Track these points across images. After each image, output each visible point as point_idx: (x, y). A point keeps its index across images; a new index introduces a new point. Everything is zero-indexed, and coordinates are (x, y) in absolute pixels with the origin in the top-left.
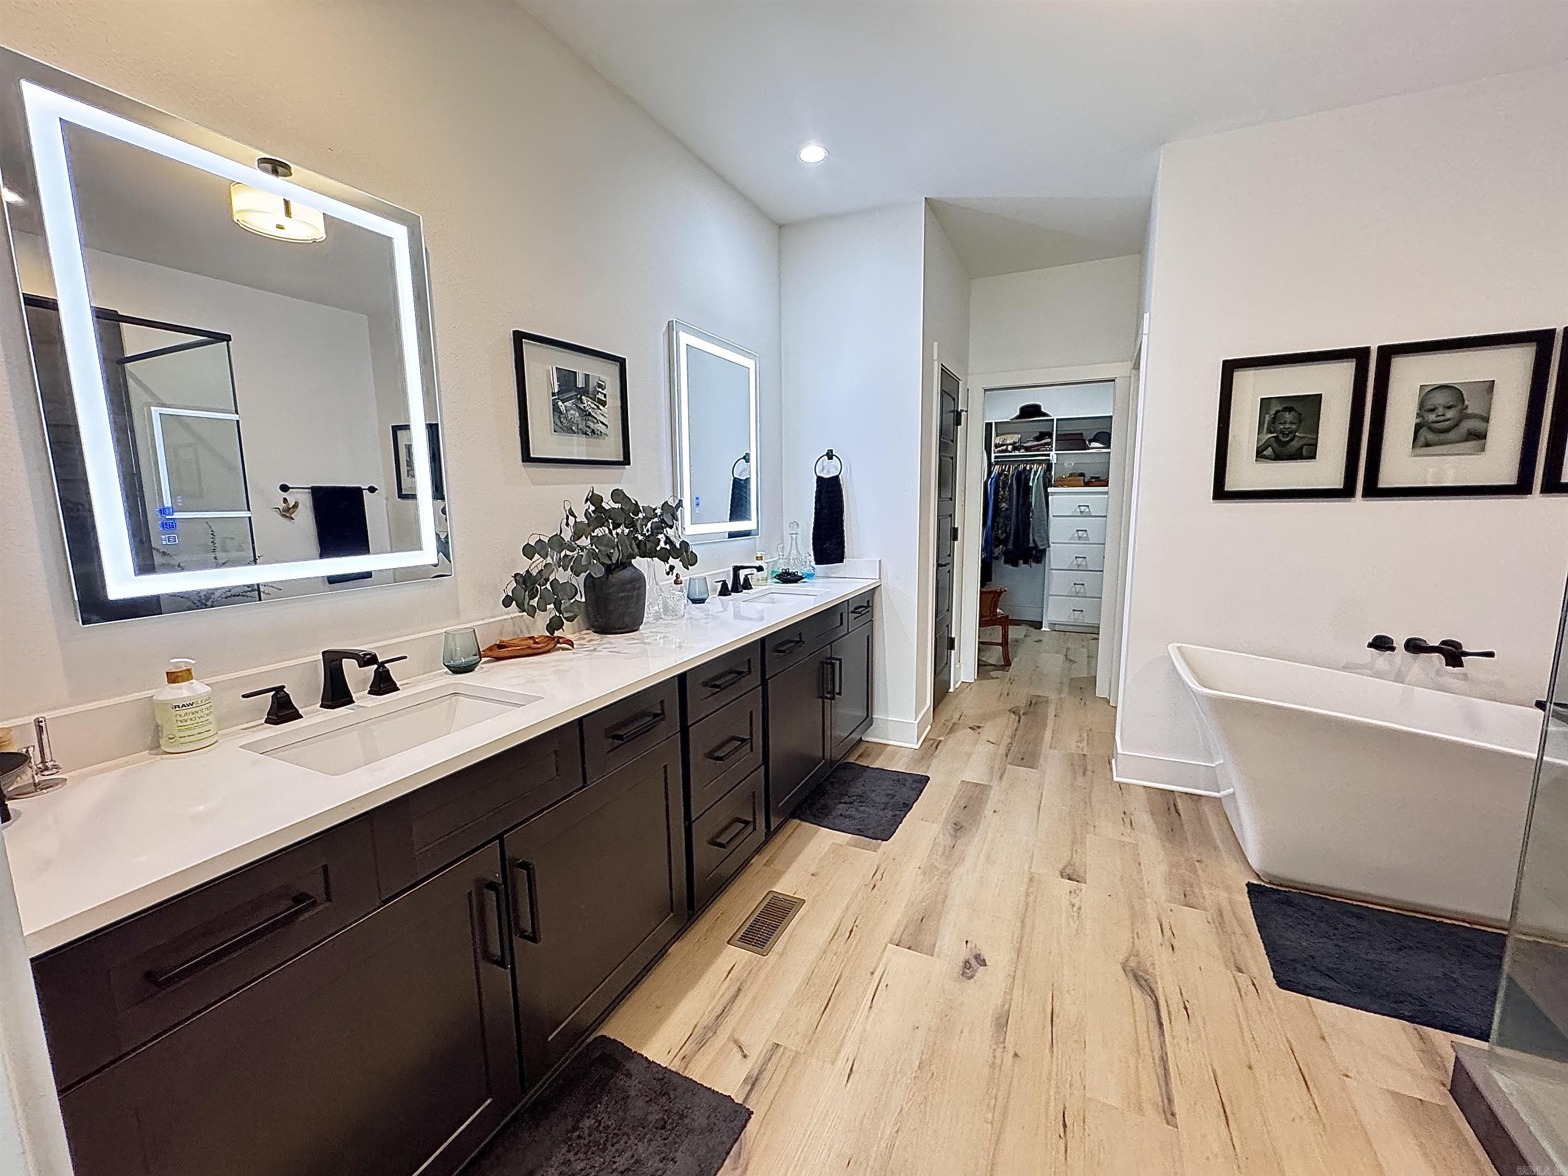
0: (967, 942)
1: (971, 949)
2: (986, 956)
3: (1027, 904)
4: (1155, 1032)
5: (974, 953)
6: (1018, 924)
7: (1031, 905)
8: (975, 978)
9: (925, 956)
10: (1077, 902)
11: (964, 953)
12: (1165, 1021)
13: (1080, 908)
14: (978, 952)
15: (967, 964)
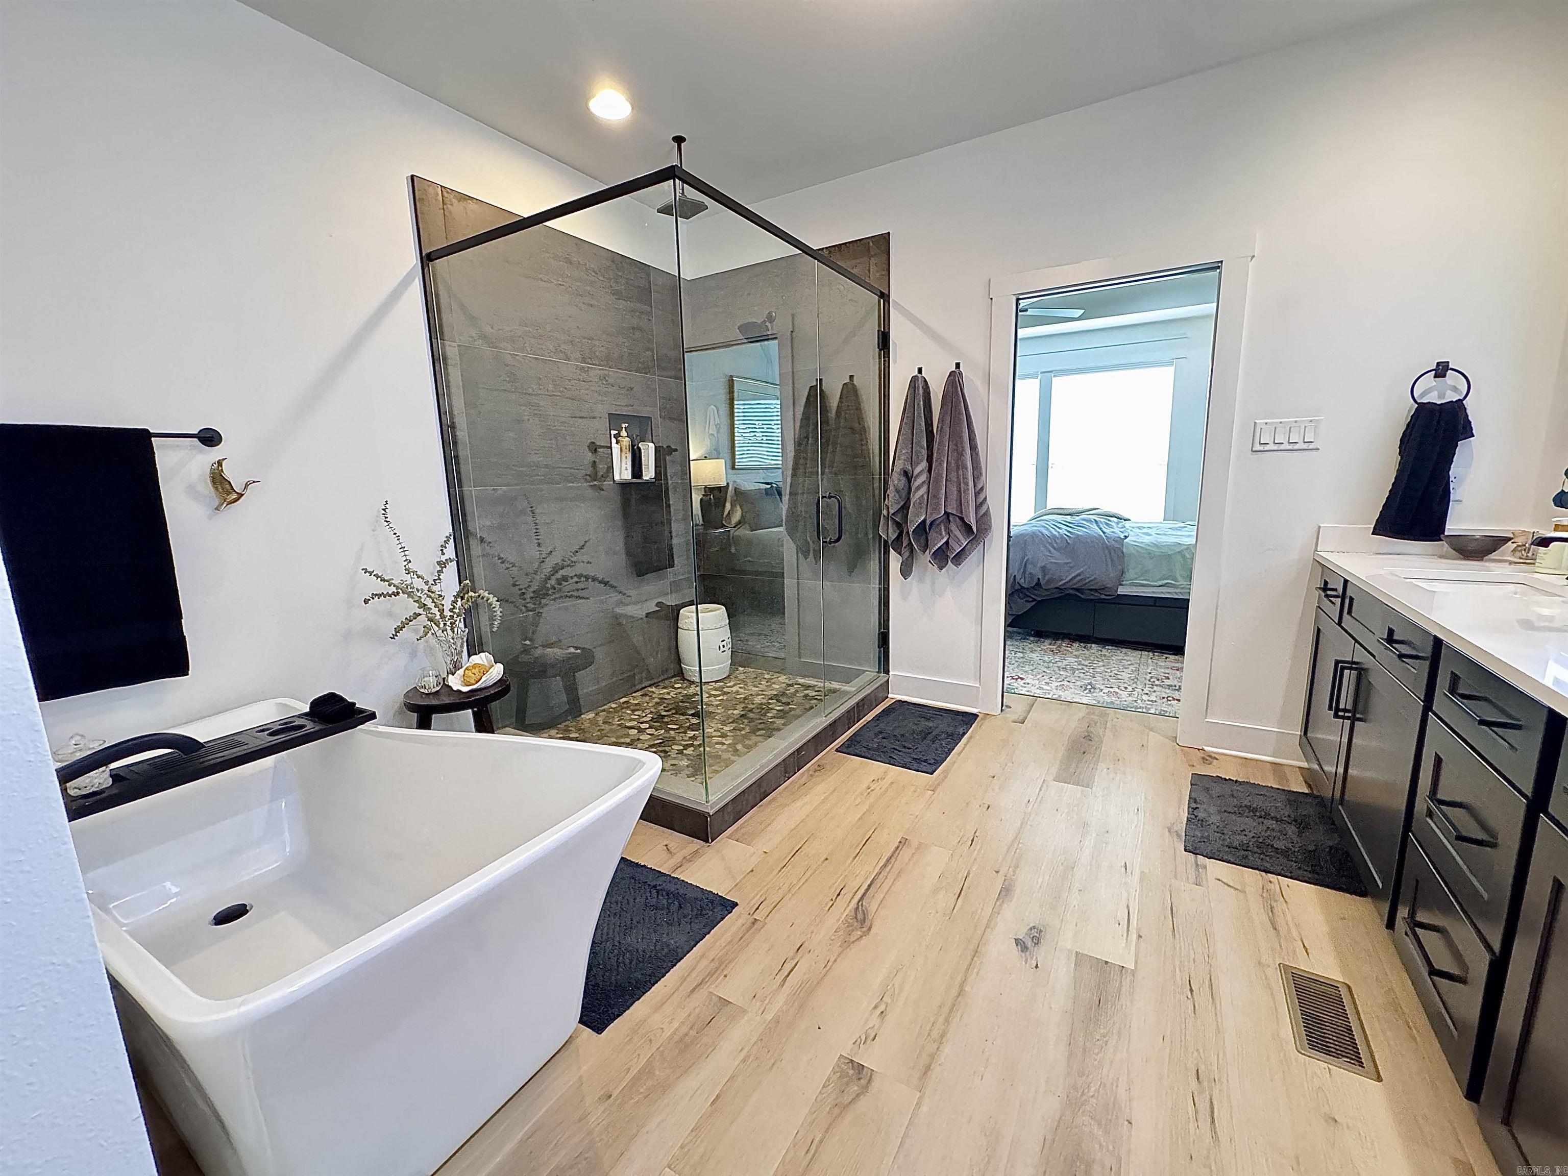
0: (1037, 967)
1: (1032, 958)
2: (1015, 950)
3: (947, 1020)
4: (878, 882)
5: (1028, 953)
6: (967, 988)
7: (941, 1019)
8: (1029, 927)
9: (1086, 953)
10: (875, 1020)
11: (1041, 954)
12: (865, 886)
13: (876, 1007)
14: (1023, 955)
15: (1037, 941)
